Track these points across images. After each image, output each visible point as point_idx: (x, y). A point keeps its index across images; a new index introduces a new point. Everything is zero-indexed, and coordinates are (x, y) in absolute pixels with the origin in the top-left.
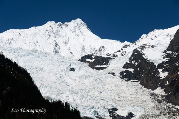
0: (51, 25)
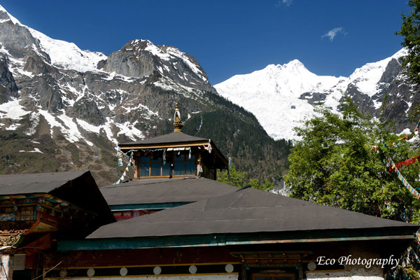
0: (271, 68)
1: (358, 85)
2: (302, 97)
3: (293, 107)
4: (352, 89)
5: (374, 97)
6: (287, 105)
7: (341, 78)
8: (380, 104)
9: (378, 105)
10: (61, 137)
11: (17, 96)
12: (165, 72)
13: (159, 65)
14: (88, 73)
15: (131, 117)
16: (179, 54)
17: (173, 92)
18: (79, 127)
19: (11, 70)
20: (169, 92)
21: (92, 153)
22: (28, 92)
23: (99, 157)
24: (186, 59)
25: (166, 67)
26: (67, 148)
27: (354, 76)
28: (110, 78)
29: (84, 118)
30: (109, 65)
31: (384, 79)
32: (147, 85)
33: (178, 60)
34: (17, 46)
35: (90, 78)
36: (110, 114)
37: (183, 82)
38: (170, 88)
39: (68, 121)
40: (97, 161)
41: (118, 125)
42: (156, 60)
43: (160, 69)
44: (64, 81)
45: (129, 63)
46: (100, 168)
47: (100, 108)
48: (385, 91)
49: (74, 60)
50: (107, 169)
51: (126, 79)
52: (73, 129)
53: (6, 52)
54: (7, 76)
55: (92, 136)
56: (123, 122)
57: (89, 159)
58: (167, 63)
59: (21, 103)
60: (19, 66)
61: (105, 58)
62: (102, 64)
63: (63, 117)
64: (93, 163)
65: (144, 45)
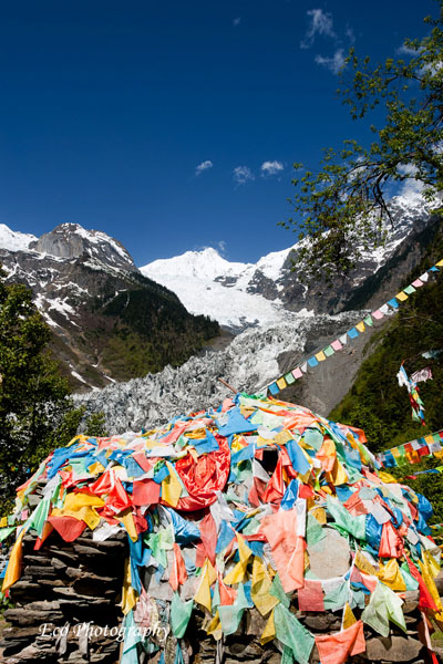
1: (264, 271)
2: (216, 280)
3: (209, 289)
4: (259, 274)
5: (277, 281)
6: (203, 287)
9: (280, 288)
12: (94, 254)
13: (88, 247)
14: (19, 252)
15: (62, 294)
16: (107, 239)
17: (101, 271)
20: (97, 271)
24: (113, 244)
25: (95, 250)
27: (260, 263)
28: (41, 258)
30: (40, 246)
31: (285, 266)
32: (77, 264)
33: (105, 243)
35: (22, 257)
36: (41, 290)
37: (111, 264)
38: (98, 268)
41: (48, 300)
42: (86, 243)
43: (90, 251)
45: (60, 245)
47: (31, 285)
48: (286, 276)
49: (6, 240)
51: (57, 259)
56: (53, 298)
58: (95, 245)
61: (35, 239)
62: (33, 245)
65: (73, 229)
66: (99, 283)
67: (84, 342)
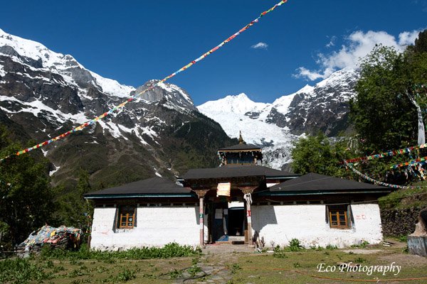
1: (277, 108)
2: (246, 114)
3: (241, 120)
4: (274, 111)
5: (286, 115)
6: (238, 119)
7: (268, 104)
8: (289, 119)
10: (109, 135)
11: (83, 111)
12: (169, 99)
13: (166, 95)
14: (125, 98)
15: (150, 124)
17: (174, 110)
18: (119, 129)
19: (79, 95)
20: (171, 110)
21: (127, 144)
22: (89, 108)
23: (132, 146)
24: (181, 92)
25: (170, 96)
26: (112, 141)
27: (275, 103)
28: (137, 101)
29: (122, 124)
30: (137, 94)
31: (291, 105)
32: (159, 105)
33: (177, 92)
34: (83, 82)
36: (138, 122)
37: (180, 105)
38: (172, 108)
39: (113, 125)
40: (130, 149)
41: (142, 128)
42: (164, 92)
43: (167, 97)
44: (110, 102)
45: (149, 93)
46: (132, 152)
47: (132, 118)
48: (292, 112)
49: (117, 90)
50: (136, 153)
51: (147, 102)
52: (116, 130)
53: (76, 85)
54: (77, 98)
55: (127, 134)
56: (145, 127)
57: (126, 147)
58: (170, 93)
59: (85, 115)
60: (84, 93)
61: (134, 89)
62: (133, 93)
63: (110, 123)
64: (128, 150)
65: (157, 83)
66: (172, 117)
67: (163, 154)
